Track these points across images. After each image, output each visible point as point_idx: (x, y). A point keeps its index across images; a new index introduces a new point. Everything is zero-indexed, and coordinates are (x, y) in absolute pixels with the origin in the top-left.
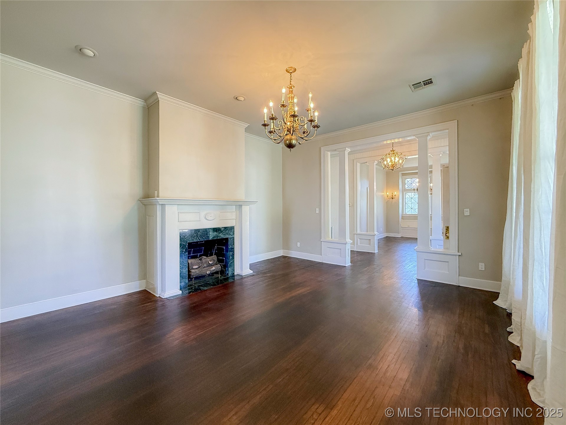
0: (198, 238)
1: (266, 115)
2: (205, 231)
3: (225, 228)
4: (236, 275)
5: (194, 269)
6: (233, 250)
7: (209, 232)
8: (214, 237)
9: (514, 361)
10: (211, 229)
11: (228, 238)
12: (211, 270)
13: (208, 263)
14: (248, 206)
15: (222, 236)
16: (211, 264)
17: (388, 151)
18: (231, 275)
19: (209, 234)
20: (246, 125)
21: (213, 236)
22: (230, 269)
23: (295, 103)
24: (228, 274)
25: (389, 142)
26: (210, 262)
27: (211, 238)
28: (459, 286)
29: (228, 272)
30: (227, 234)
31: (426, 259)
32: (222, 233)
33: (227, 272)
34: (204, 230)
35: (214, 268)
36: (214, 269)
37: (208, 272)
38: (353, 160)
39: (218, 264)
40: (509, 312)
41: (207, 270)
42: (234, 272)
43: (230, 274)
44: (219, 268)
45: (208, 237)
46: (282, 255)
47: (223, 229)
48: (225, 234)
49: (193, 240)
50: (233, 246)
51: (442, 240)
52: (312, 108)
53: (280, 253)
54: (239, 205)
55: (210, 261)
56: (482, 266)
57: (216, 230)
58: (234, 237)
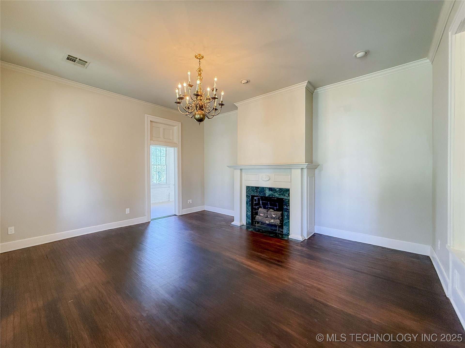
0: (258, 193)
2: (263, 189)
3: (280, 189)
5: (260, 216)
6: (288, 210)
7: (266, 190)
10: (267, 188)
11: (283, 199)
12: (271, 221)
13: (271, 215)
15: (277, 195)
16: (273, 217)
18: (286, 234)
19: (265, 191)
21: (269, 194)
22: (285, 228)
27: (267, 195)
30: (282, 195)
32: (277, 193)
33: (284, 230)
36: (273, 221)
37: (267, 222)
39: (278, 219)
41: (267, 220)
43: (285, 232)
44: (277, 222)
45: (265, 194)
47: (278, 189)
48: (280, 194)
49: (254, 194)
50: (288, 207)
55: (274, 215)
57: (271, 189)
58: (289, 199)
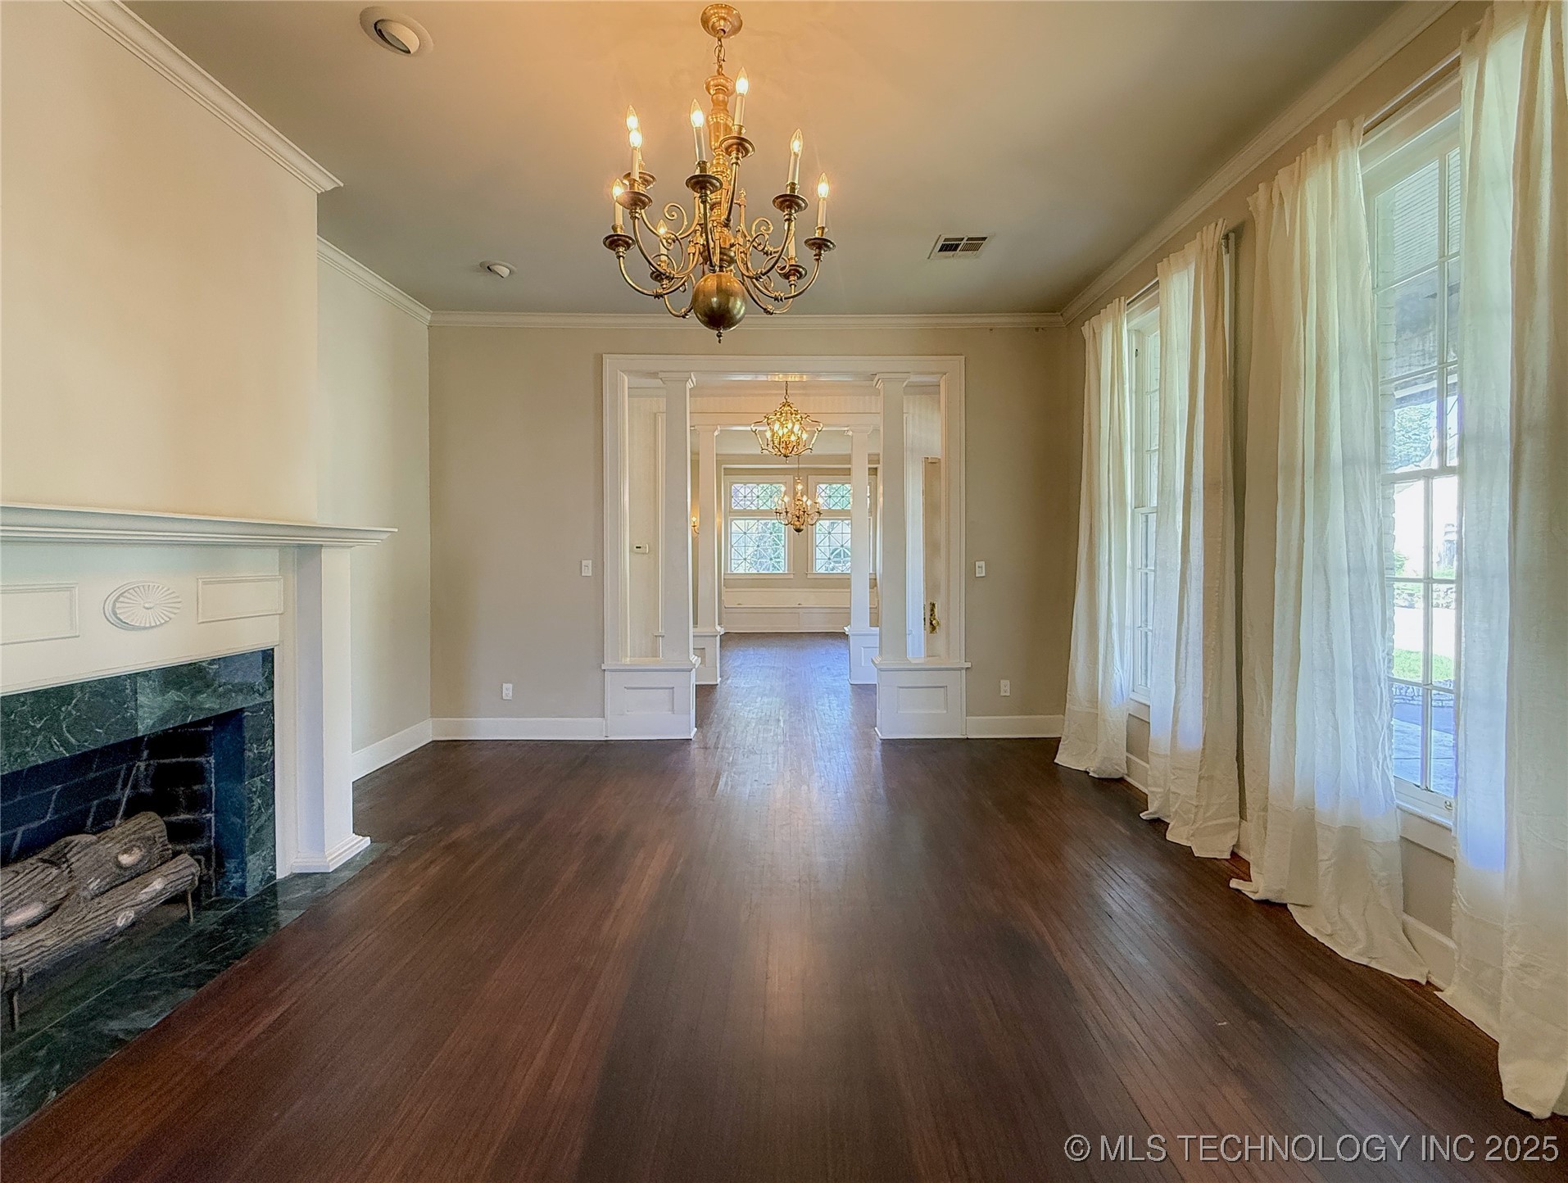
1: (638, 157)
2: (111, 694)
3: (228, 661)
4: (287, 880)
6: (266, 766)
7: (135, 693)
8: (163, 720)
9: (1234, 884)
10: (145, 675)
11: (242, 710)
12: (140, 898)
13: (109, 865)
14: (348, 550)
15: (210, 704)
16: (133, 867)
17: (775, 403)
18: (261, 888)
19: (132, 704)
20: (328, 183)
21: (158, 714)
22: (254, 862)
23: (796, 155)
24: (241, 890)
25: (779, 378)
26: (126, 859)
27: (144, 726)
28: (968, 739)
29: (243, 877)
30: (238, 691)
31: (900, 687)
32: (208, 691)
33: (235, 881)
34: (101, 688)
35: (157, 885)
36: (157, 888)
37: (122, 921)
38: (655, 414)
39: (176, 854)
40: (1097, 776)
41: (117, 908)
42: (274, 869)
43: (253, 887)
44: (188, 872)
45: (132, 722)
46: (431, 740)
48: (228, 691)
50: (269, 742)
51: (876, 635)
52: (824, 199)
53: (424, 732)
54: (299, 546)
55: (124, 852)
56: (1005, 687)
57: (174, 678)
58: (272, 703)
